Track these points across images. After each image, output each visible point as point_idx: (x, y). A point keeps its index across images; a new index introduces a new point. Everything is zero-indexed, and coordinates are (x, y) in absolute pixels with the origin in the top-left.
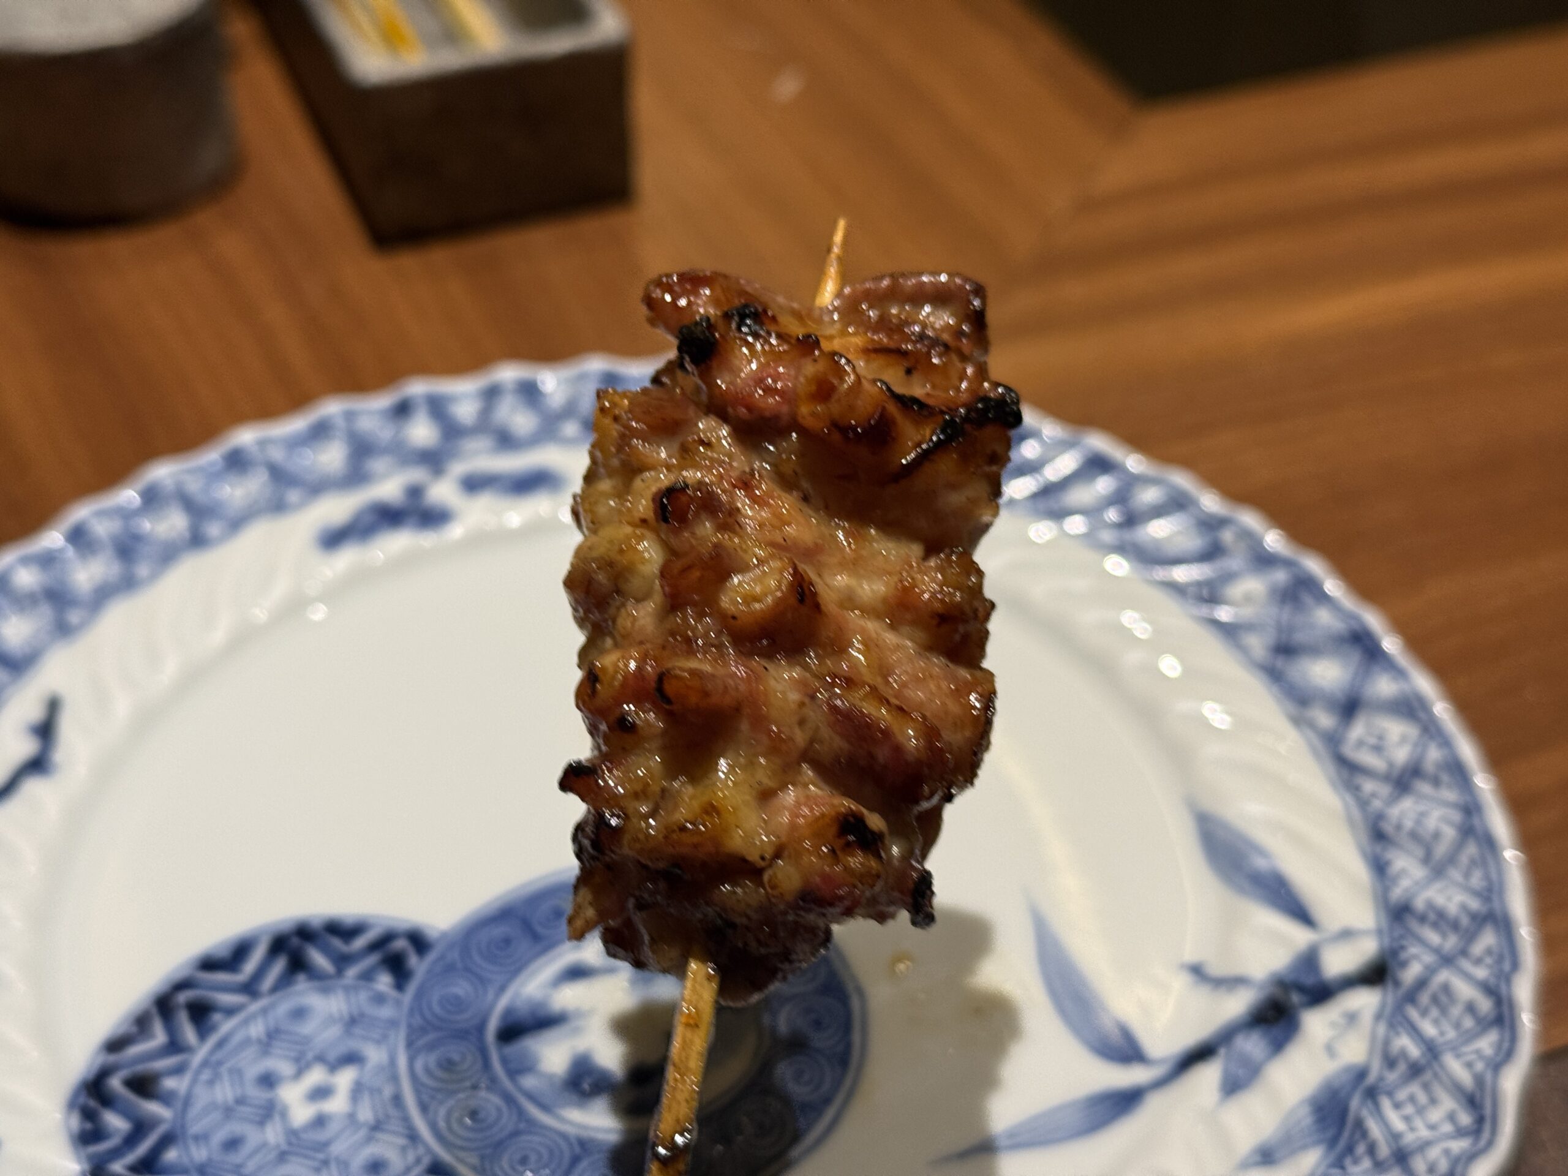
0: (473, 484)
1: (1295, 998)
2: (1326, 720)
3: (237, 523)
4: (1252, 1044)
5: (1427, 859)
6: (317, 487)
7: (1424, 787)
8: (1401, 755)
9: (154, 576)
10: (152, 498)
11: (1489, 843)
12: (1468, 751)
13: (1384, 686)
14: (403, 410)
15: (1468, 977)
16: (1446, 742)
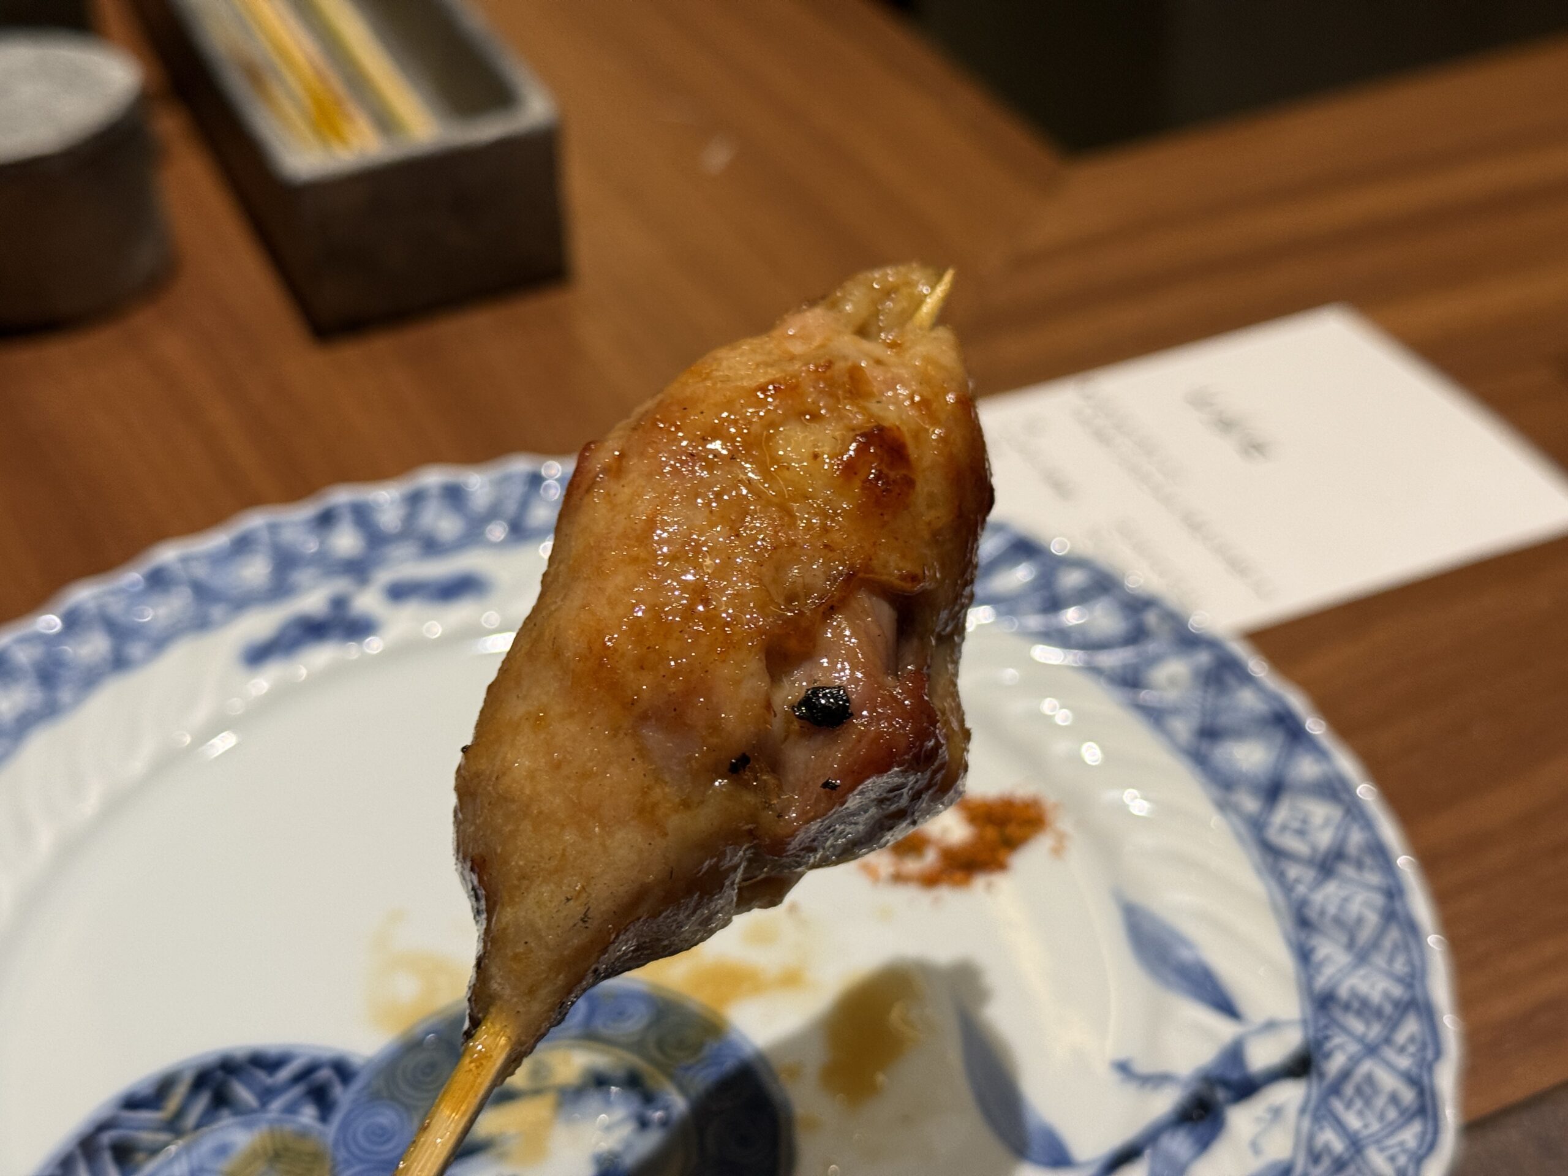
0: (398, 593)
1: (1221, 1094)
2: (1251, 804)
3: (160, 642)
4: (1178, 1144)
5: (1351, 945)
6: (241, 602)
7: (1347, 870)
8: (1324, 839)
9: (78, 701)
10: (73, 622)
11: (1412, 928)
12: (1389, 832)
13: (1307, 768)
14: (326, 520)
15: (1390, 1066)
16: (1368, 824)
